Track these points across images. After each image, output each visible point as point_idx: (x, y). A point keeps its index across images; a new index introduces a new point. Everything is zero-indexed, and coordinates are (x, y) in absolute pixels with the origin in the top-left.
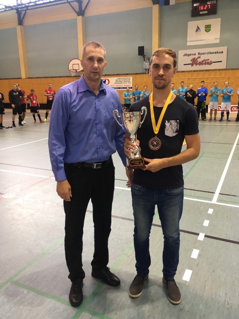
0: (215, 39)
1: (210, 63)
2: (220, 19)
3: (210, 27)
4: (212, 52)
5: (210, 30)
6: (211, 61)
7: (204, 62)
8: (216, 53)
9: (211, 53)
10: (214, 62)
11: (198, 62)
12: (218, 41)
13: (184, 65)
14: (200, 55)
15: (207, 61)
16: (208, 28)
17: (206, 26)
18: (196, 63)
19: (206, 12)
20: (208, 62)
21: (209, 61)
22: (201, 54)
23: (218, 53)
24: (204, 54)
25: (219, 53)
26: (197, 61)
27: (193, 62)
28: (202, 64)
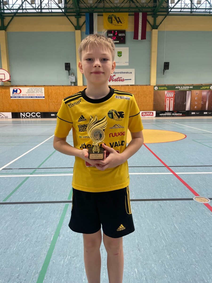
0: (126, 62)
1: (123, 80)
2: (128, 48)
3: (122, 54)
4: (124, 72)
5: (121, 55)
6: (123, 79)
7: (118, 79)
8: (126, 73)
9: (123, 73)
10: (126, 80)
12: (127, 64)
14: (115, 74)
15: (120, 79)
16: (120, 54)
17: (119, 52)
18: (113, 80)
19: (118, 42)
21: (122, 79)
23: (128, 73)
24: (118, 73)
25: (129, 73)
26: (113, 78)
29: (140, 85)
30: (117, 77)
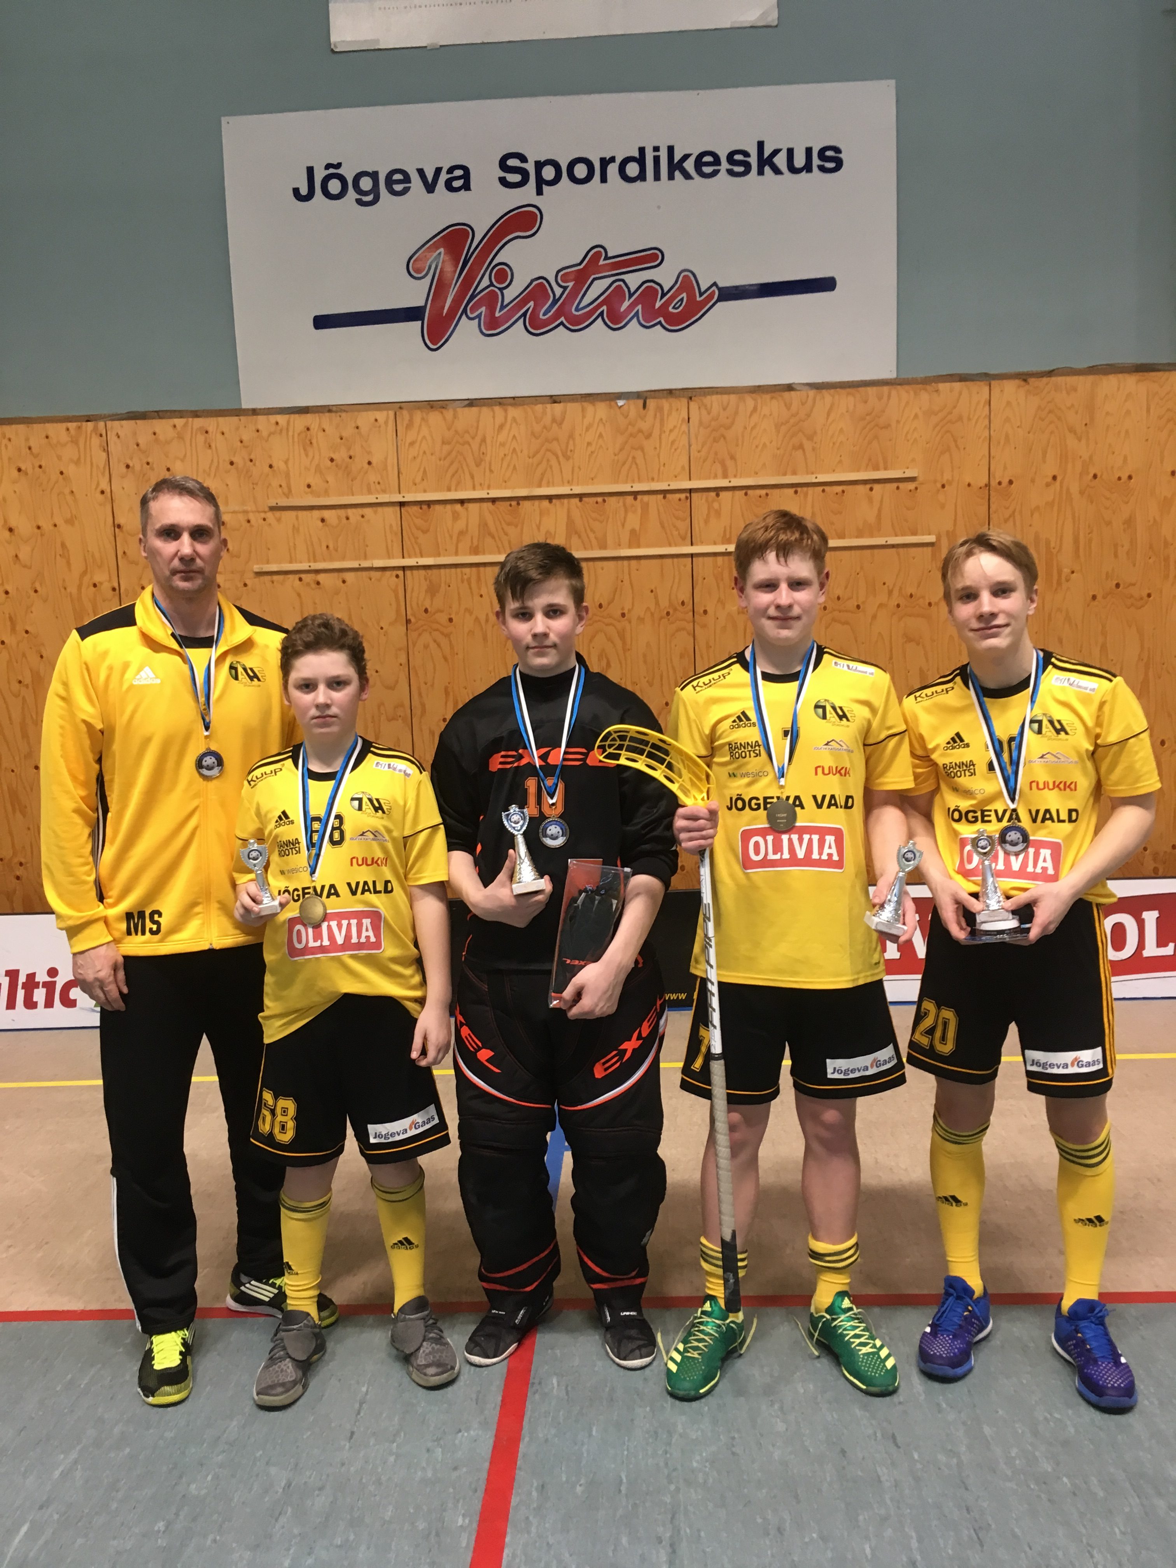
1: (681, 307)
4: (689, 146)
6: (688, 283)
7: (598, 287)
8: (739, 163)
9: (676, 166)
11: (510, 294)
13: (322, 322)
14: (527, 194)
15: (634, 280)
18: (491, 300)
20: (649, 292)
21: (665, 276)
22: (541, 183)
23: (766, 162)
24: (581, 171)
25: (781, 161)
26: (503, 275)
27: (439, 289)
28: (577, 324)
29: (1024, 377)
30: (574, 256)
